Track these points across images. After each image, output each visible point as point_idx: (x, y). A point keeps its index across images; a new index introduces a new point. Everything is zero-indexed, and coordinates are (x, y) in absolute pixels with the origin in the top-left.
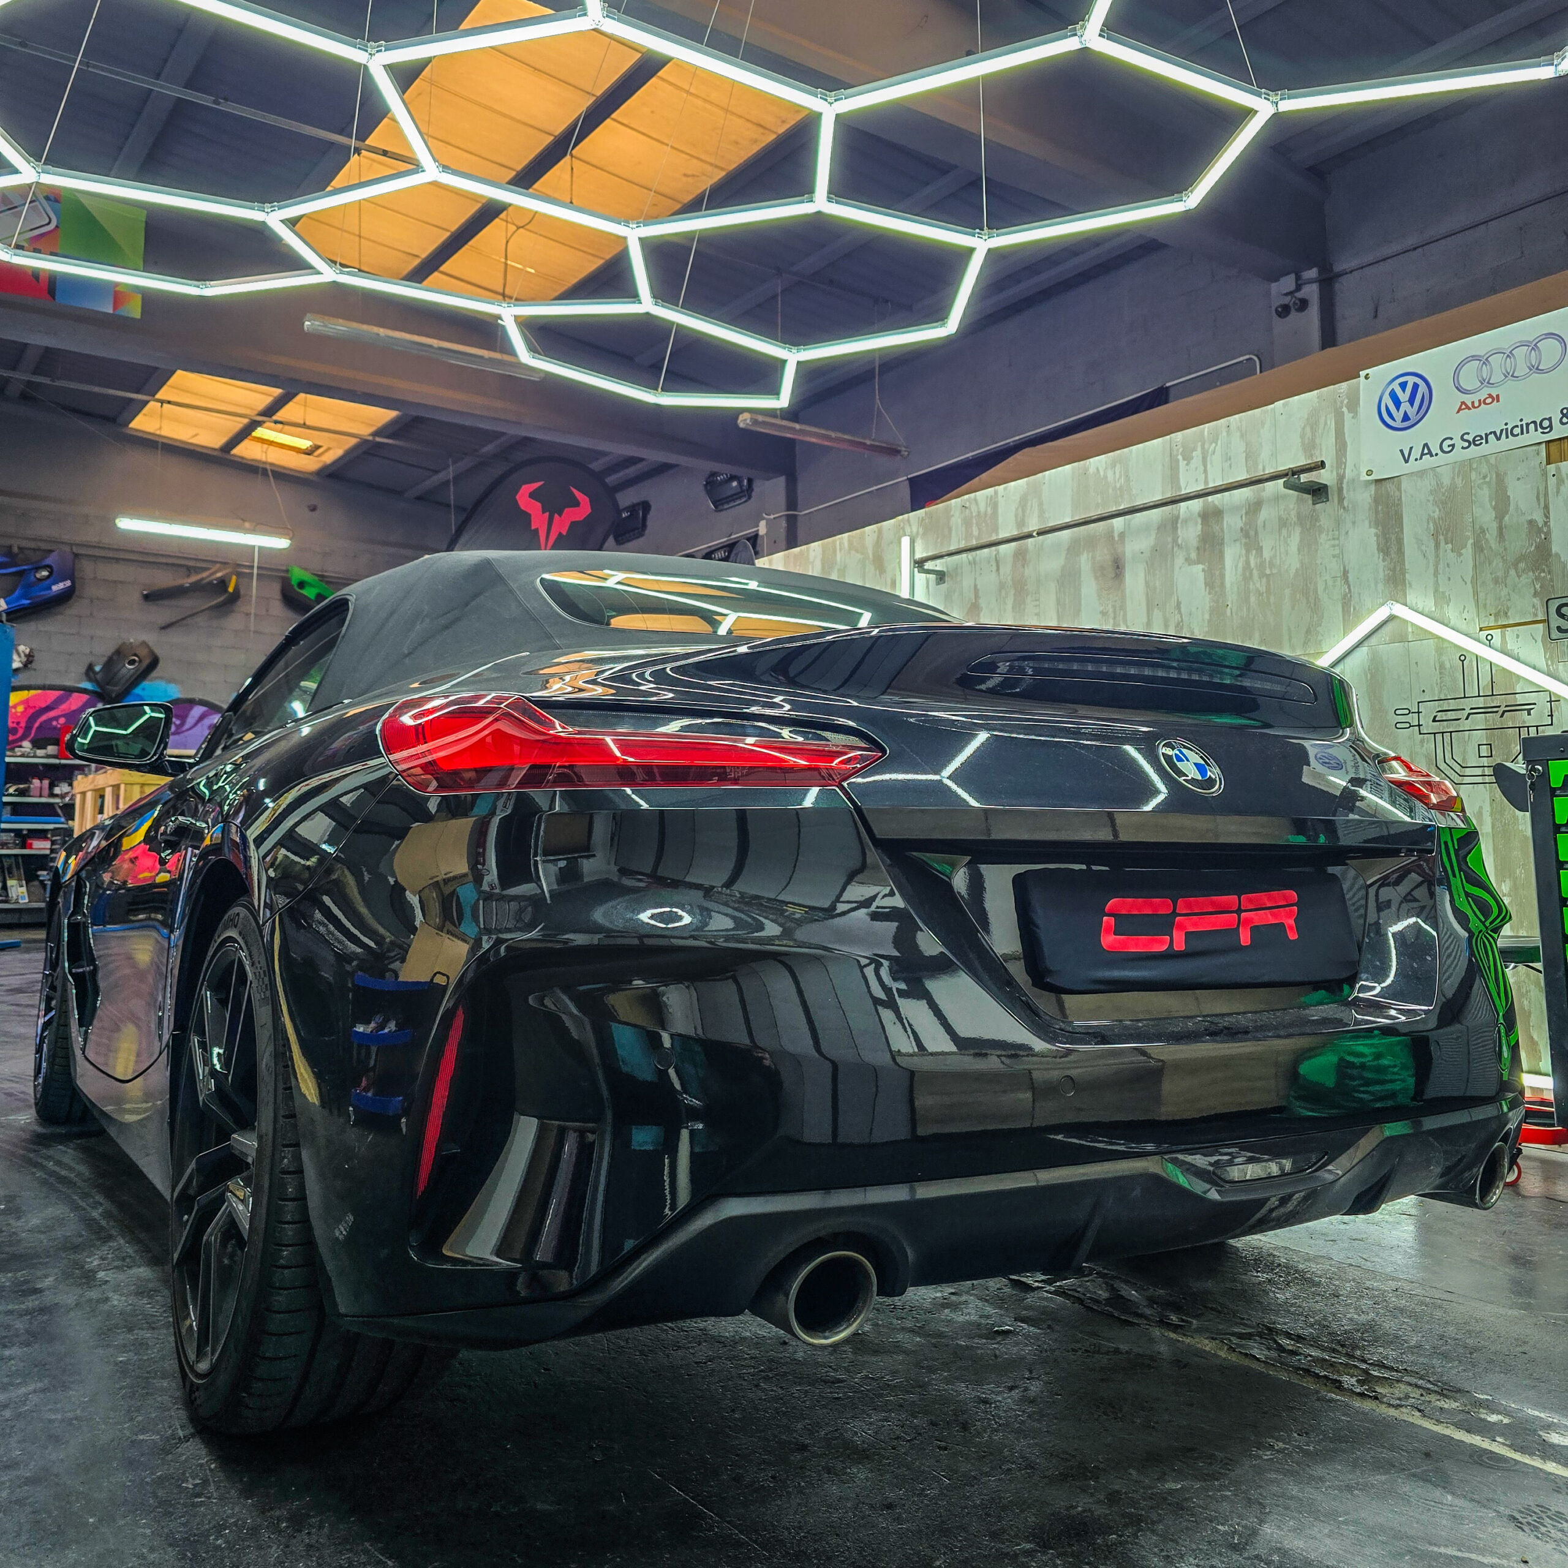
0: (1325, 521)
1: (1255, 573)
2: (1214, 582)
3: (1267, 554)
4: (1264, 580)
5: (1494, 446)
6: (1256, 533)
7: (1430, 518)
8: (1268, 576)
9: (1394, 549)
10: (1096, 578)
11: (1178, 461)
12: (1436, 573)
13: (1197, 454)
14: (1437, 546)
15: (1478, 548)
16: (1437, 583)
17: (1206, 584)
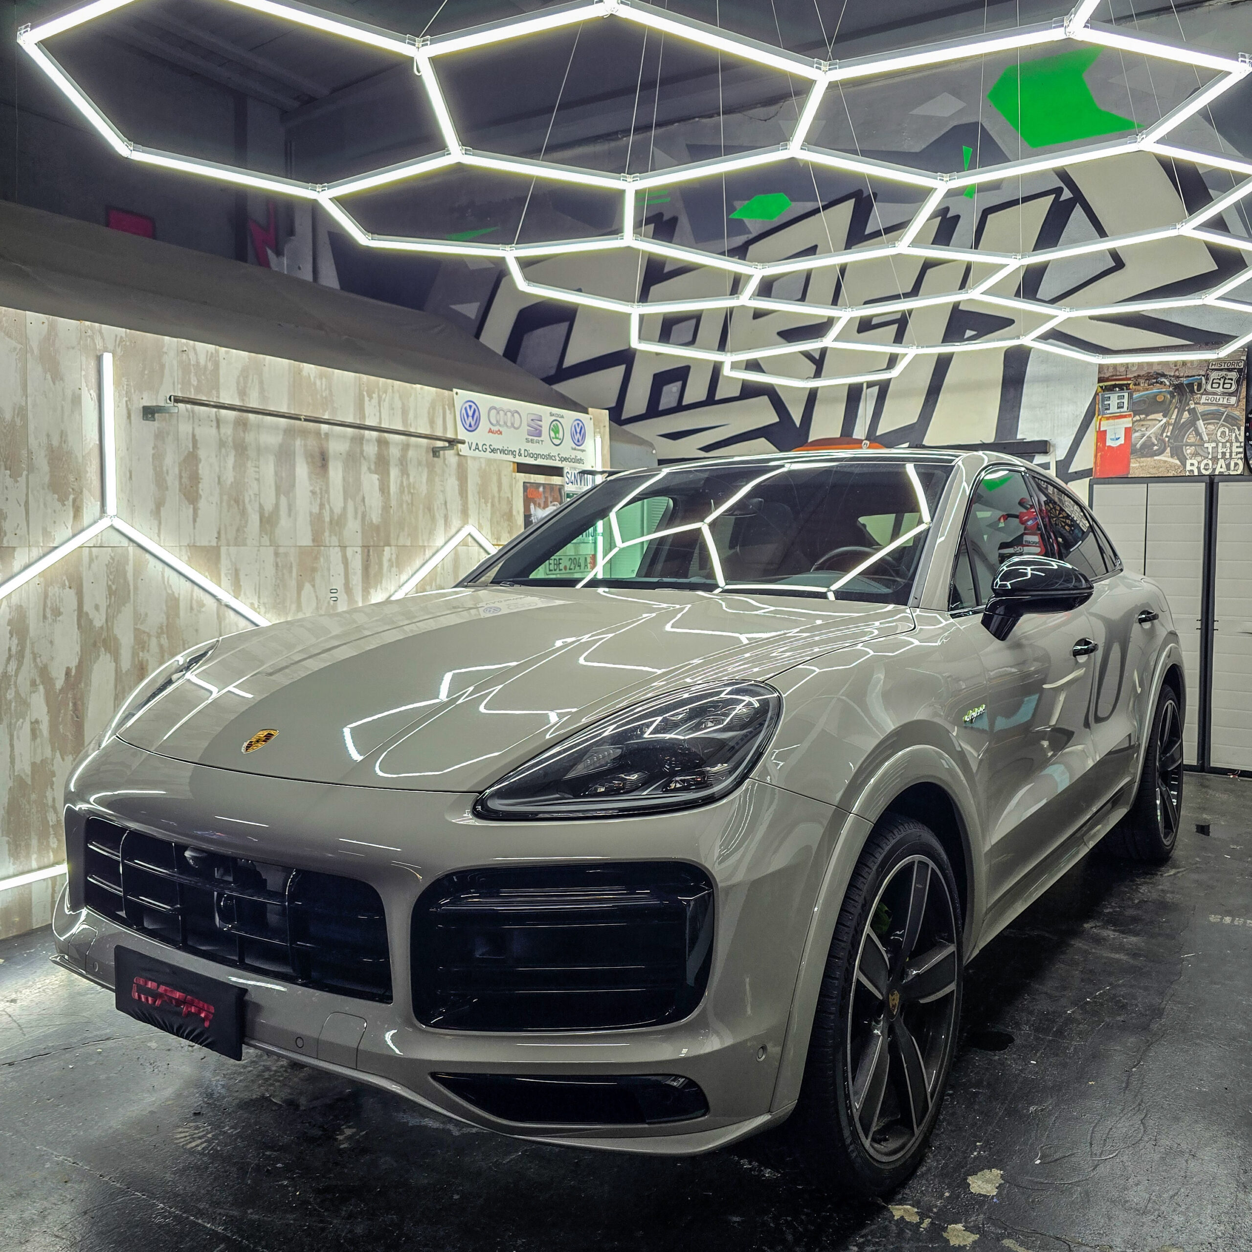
0: (438, 470)
1: (406, 489)
2: (384, 489)
3: (412, 480)
4: (410, 496)
5: (498, 456)
6: (407, 464)
7: (477, 484)
8: (412, 494)
9: (464, 495)
10: (308, 463)
11: (364, 396)
12: (479, 514)
13: (375, 396)
14: (479, 500)
15: (493, 505)
16: (479, 519)
17: (380, 490)
